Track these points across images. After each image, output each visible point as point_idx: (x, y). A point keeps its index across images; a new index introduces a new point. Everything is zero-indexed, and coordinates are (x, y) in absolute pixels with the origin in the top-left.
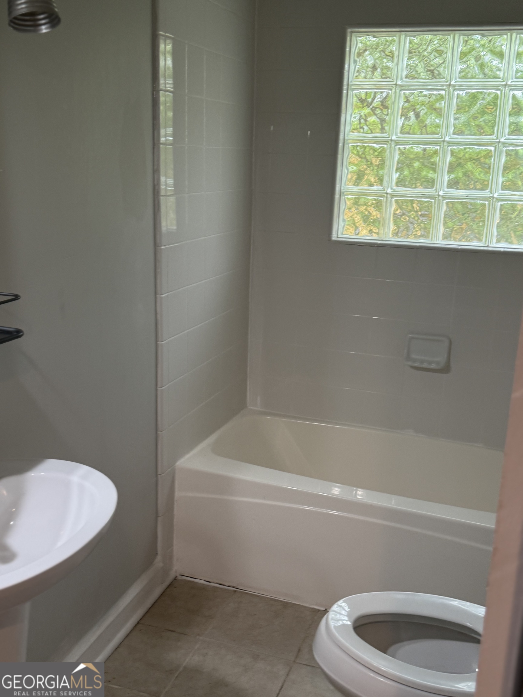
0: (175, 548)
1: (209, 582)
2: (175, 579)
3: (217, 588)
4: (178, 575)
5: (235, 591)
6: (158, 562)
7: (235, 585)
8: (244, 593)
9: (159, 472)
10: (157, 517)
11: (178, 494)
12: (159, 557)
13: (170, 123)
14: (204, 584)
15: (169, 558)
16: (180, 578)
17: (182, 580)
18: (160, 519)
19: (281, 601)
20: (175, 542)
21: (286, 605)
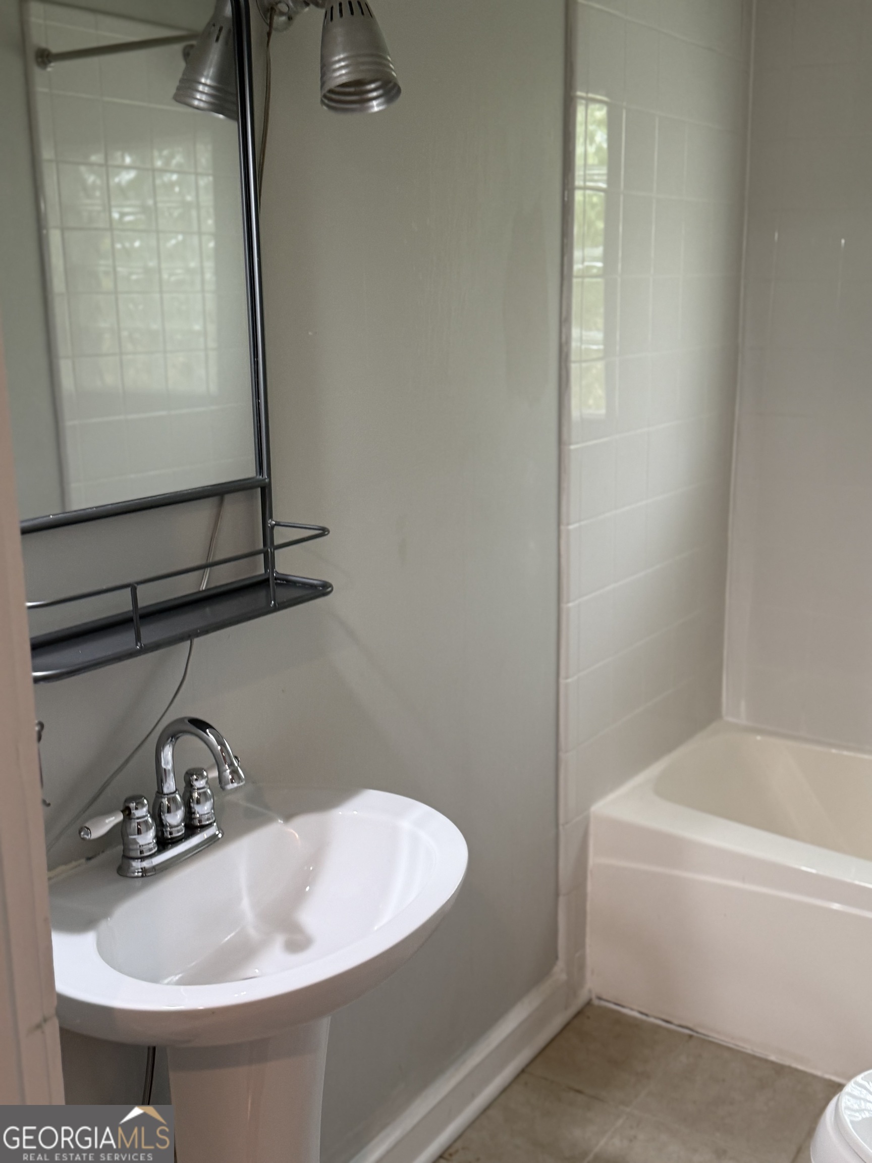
0: (588, 950)
1: (646, 1015)
2: (589, 1003)
3: (659, 1027)
4: (594, 997)
5: (691, 1037)
6: (560, 972)
7: (690, 1025)
8: (706, 1043)
9: (562, 820)
10: (557, 895)
11: (594, 860)
12: (561, 964)
13: (601, 239)
14: (635, 1019)
15: (578, 966)
16: (596, 1002)
17: (600, 1007)
18: (562, 900)
19: (772, 1063)
20: (588, 940)
21: (780, 1070)
